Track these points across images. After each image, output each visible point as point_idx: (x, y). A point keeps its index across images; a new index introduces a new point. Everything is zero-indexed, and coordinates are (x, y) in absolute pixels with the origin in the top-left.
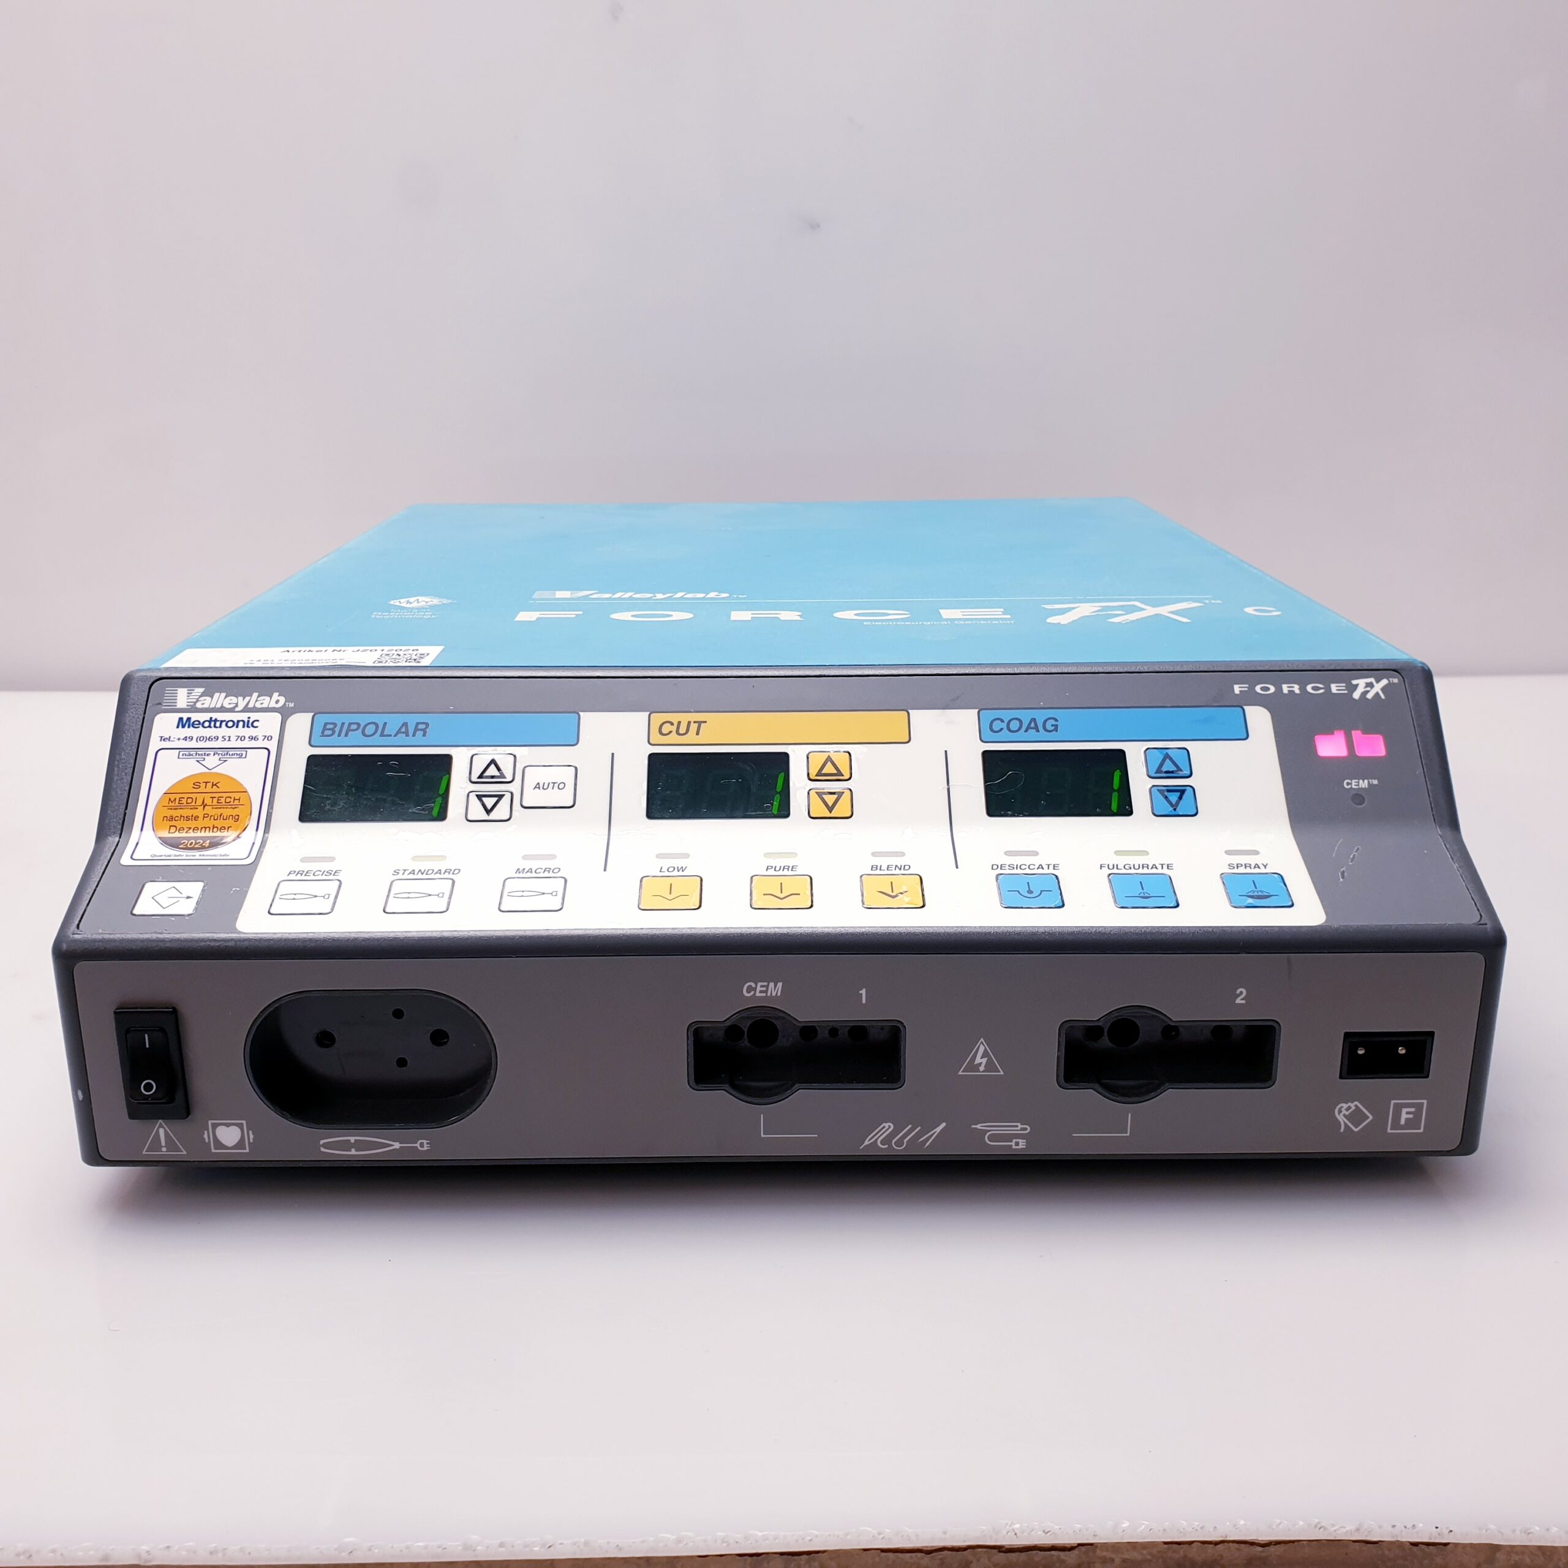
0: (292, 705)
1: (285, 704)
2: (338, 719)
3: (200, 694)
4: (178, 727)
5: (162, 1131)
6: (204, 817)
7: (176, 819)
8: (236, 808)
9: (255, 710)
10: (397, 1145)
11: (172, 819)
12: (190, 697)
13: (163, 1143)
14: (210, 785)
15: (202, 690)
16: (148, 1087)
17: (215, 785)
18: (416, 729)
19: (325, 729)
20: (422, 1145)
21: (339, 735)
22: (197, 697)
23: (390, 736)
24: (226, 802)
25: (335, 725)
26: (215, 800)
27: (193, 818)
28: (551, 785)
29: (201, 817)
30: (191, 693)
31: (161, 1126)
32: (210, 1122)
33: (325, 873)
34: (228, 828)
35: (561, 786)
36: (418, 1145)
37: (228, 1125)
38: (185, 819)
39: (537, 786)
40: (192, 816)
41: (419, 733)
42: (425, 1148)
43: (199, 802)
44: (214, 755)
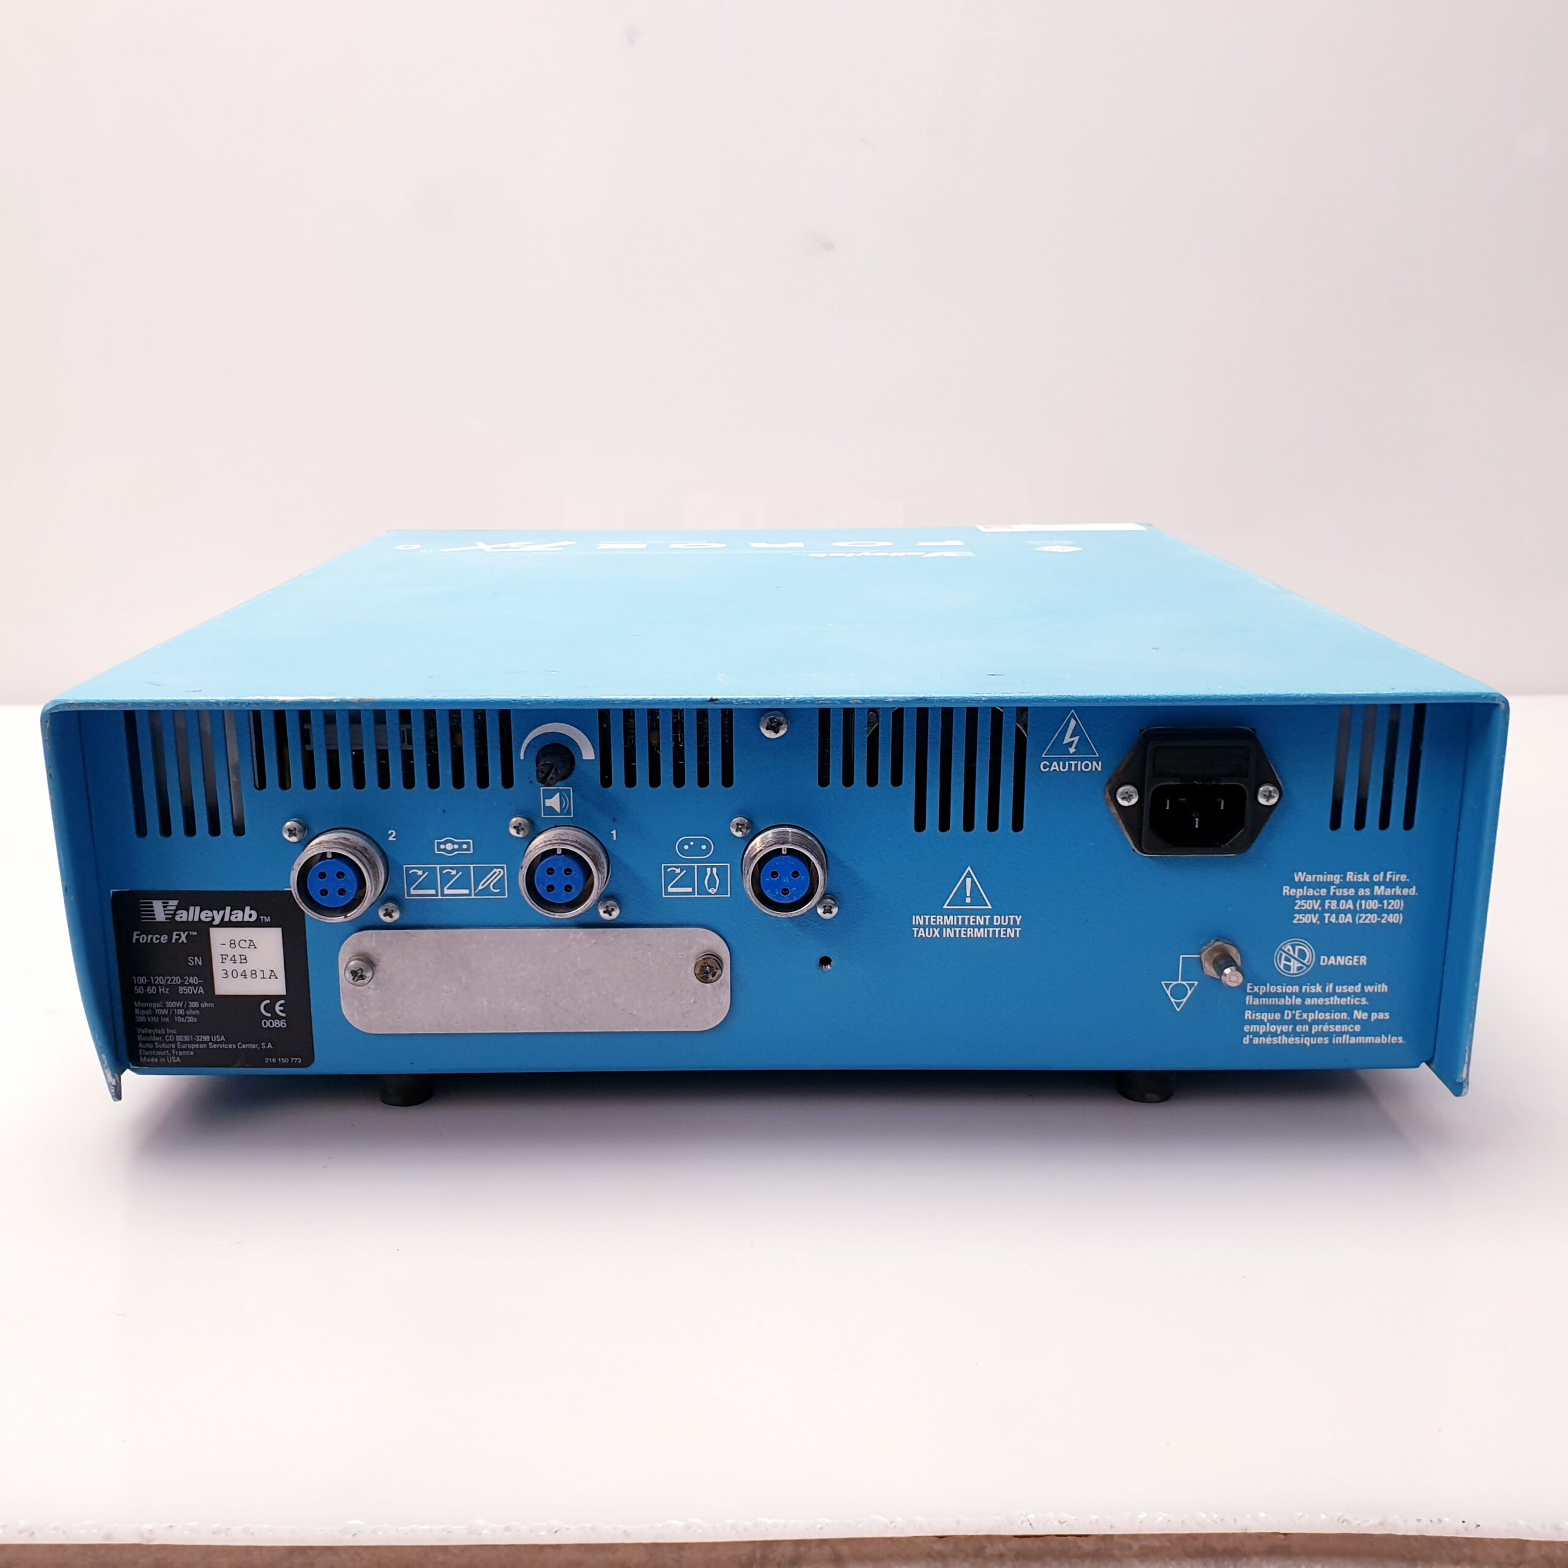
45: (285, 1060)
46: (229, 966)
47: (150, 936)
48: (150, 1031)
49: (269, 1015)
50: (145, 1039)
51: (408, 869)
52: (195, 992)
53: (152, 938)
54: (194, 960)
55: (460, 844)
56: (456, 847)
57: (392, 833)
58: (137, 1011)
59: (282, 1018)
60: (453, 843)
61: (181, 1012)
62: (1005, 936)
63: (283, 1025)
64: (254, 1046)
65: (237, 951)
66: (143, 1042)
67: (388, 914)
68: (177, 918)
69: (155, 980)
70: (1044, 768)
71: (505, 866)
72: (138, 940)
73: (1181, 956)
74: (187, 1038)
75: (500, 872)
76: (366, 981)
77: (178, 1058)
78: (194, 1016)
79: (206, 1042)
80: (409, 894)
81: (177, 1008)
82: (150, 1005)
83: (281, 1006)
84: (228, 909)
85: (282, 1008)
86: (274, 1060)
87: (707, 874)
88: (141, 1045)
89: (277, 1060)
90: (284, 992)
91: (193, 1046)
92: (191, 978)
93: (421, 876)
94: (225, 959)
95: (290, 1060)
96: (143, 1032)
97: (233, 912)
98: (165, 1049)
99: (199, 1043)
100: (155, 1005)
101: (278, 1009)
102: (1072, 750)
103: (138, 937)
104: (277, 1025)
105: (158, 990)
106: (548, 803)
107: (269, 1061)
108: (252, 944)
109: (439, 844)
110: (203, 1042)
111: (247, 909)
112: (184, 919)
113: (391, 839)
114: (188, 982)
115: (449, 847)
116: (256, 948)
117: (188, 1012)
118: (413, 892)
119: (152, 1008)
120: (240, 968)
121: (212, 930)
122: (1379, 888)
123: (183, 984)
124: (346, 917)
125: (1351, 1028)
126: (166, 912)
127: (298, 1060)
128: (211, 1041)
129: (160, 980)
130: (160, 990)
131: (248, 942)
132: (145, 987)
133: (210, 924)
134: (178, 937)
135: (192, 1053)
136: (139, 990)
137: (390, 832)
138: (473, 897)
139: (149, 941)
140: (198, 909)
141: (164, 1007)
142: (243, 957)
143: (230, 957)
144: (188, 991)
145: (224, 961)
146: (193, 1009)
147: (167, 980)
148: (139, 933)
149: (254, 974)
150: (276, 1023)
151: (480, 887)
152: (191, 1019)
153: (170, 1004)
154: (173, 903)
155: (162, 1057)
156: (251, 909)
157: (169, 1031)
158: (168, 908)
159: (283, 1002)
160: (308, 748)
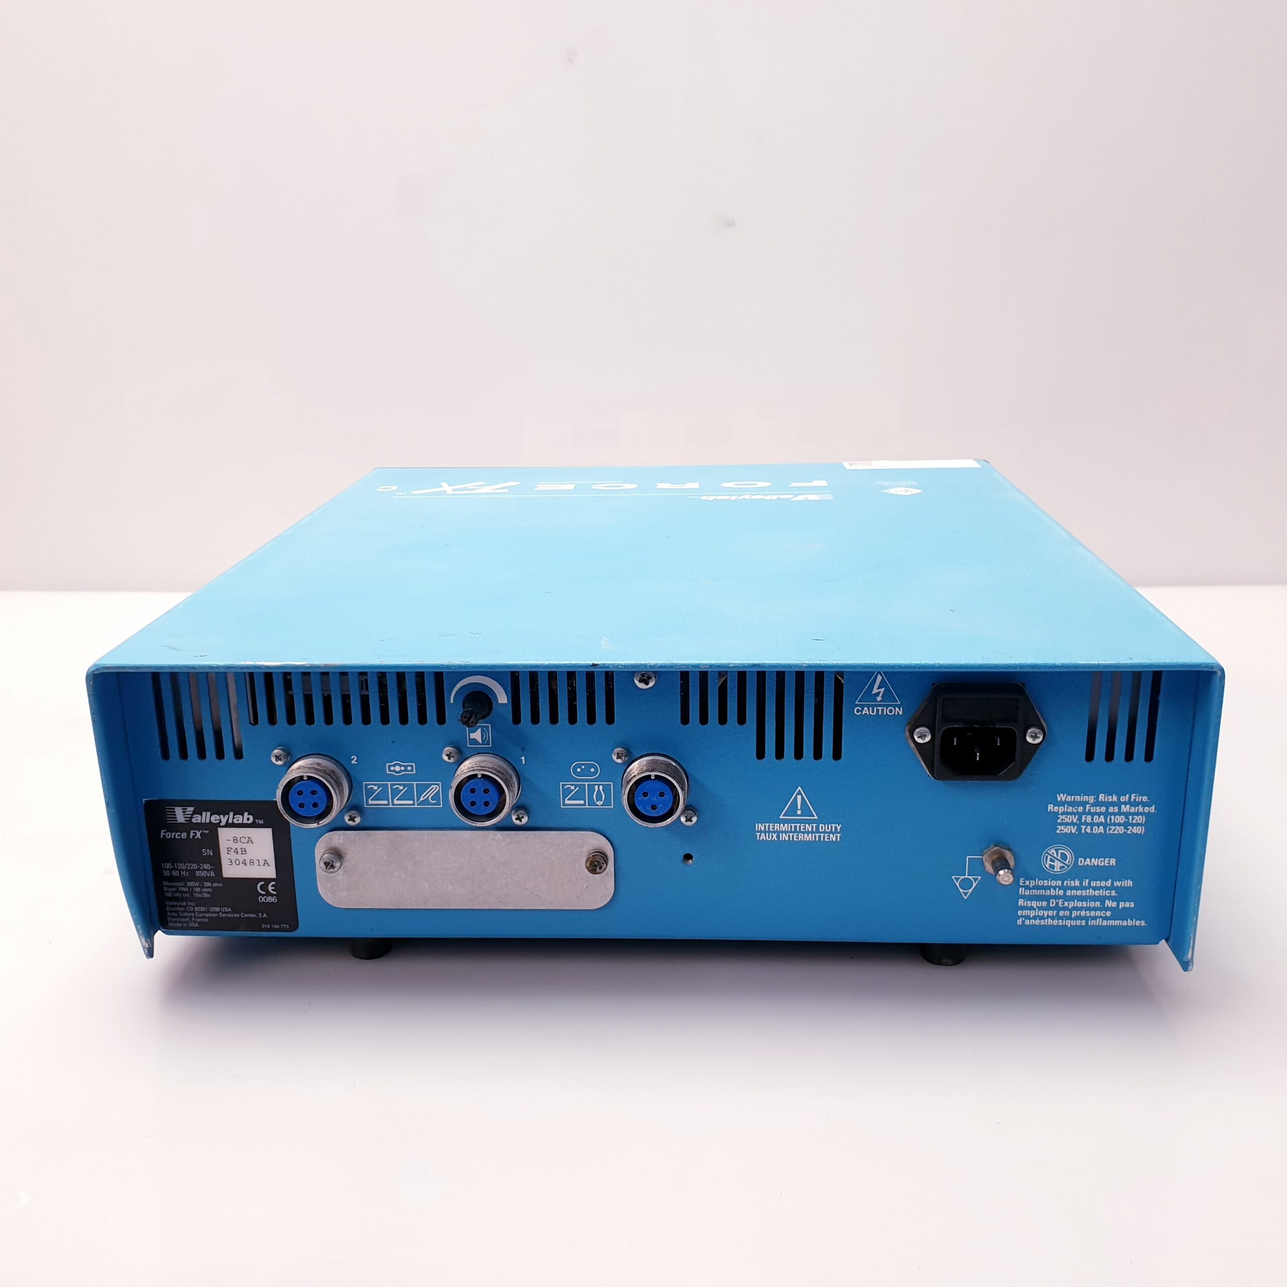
45: (277, 927)
46: (233, 856)
47: (173, 834)
48: (175, 904)
49: (264, 893)
50: (172, 909)
51: (367, 785)
52: (208, 875)
53: (175, 835)
54: (206, 852)
55: (406, 767)
56: (403, 768)
57: (354, 758)
58: (165, 889)
59: (274, 895)
60: (401, 766)
61: (198, 890)
62: (828, 840)
63: (275, 900)
64: (253, 916)
65: (239, 846)
66: (171, 912)
67: (352, 819)
68: (194, 820)
69: (178, 866)
70: (858, 712)
71: (440, 783)
72: (164, 836)
73: (968, 857)
74: (203, 909)
75: (436, 788)
76: (336, 869)
77: (196, 924)
78: (208, 893)
79: (218, 913)
80: (368, 804)
81: (195, 887)
82: (175, 884)
83: (272, 886)
84: (231, 814)
85: (273, 888)
86: (268, 926)
87: (595, 790)
88: (168, 914)
89: (271, 926)
90: (274, 876)
91: (208, 915)
92: (205, 865)
93: (376, 790)
94: (230, 851)
95: (280, 926)
96: (170, 904)
97: (236, 816)
98: (186, 917)
99: (213, 912)
100: (178, 884)
101: (270, 888)
102: (879, 699)
103: (164, 834)
104: (270, 900)
105: (180, 873)
106: (473, 736)
107: (265, 927)
108: (250, 840)
109: (390, 766)
110: (215, 912)
111: (246, 814)
112: (199, 821)
113: (353, 762)
114: (203, 867)
115: (397, 768)
116: (253, 843)
117: (203, 890)
118: (370, 802)
119: (176, 887)
120: (241, 857)
121: (220, 830)
122: (1125, 807)
123: (198, 869)
124: (318, 824)
125: (1104, 914)
126: (186, 816)
127: (286, 927)
128: (221, 911)
129: (181, 866)
130: (182, 873)
131: (247, 839)
132: (171, 870)
133: (218, 825)
134: (194, 834)
135: (207, 920)
136: (167, 873)
137: (352, 757)
138: (416, 806)
139: (173, 837)
140: (209, 813)
141: (185, 886)
142: (243, 850)
143: (234, 849)
144: (202, 875)
145: (229, 852)
146: (208, 887)
147: (187, 866)
148: (165, 831)
149: (252, 862)
150: (269, 899)
151: (422, 799)
152: (206, 895)
153: (190, 884)
154: (190, 809)
155: (185, 922)
156: (249, 814)
157: (189, 904)
158: (187, 813)
159: (273, 883)
160: (290, 693)
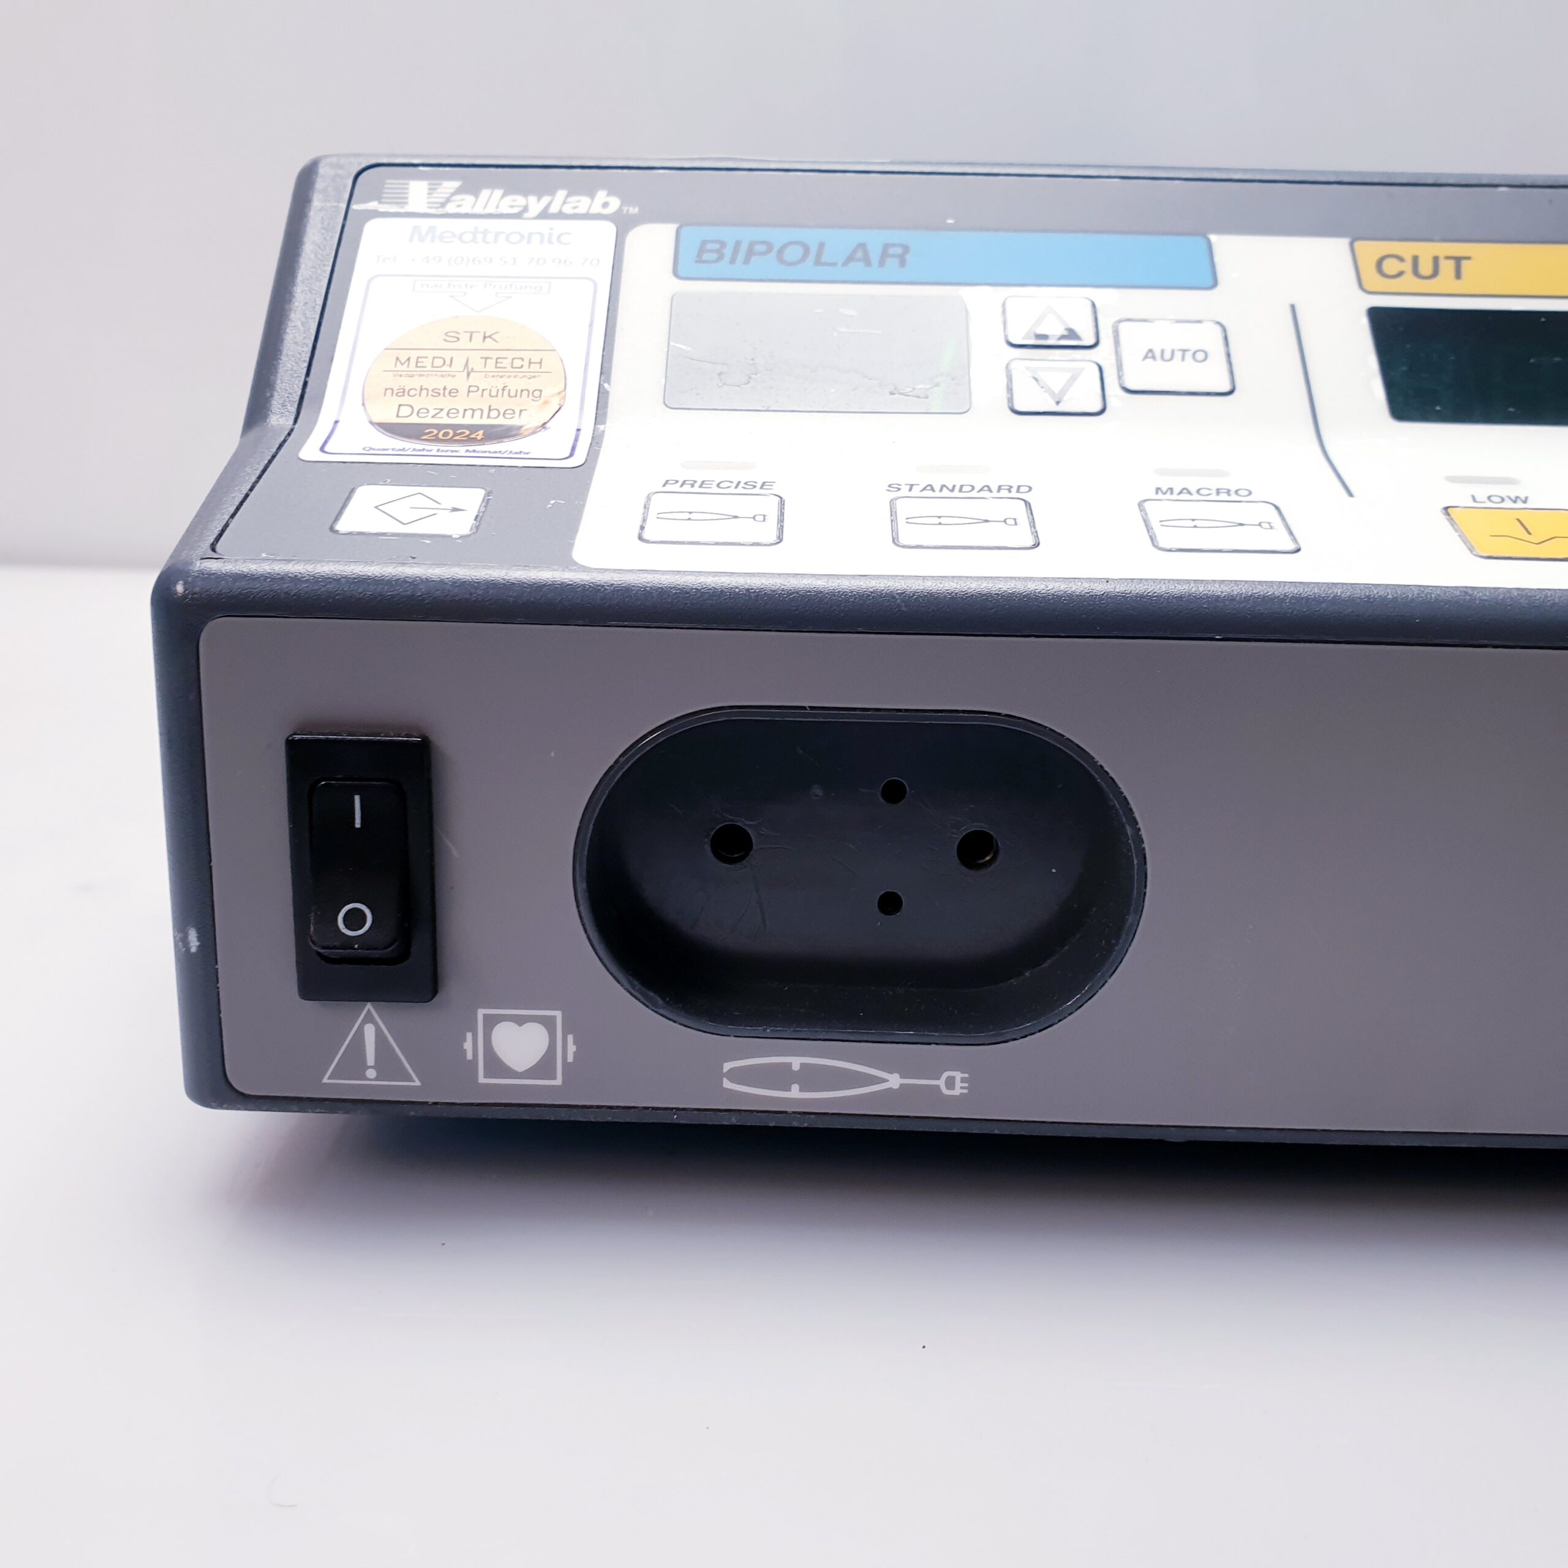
0: (634, 210)
1: (620, 210)
2: (729, 235)
3: (452, 191)
4: (411, 239)
5: (369, 1031)
6: (469, 391)
7: (412, 393)
8: (534, 377)
9: (561, 216)
10: (894, 1081)
11: (403, 392)
12: (433, 195)
13: (371, 1059)
14: (477, 337)
15: (456, 184)
16: (352, 920)
17: (490, 337)
18: (884, 255)
19: (702, 251)
20: (950, 1083)
21: (733, 261)
22: (448, 195)
23: (834, 264)
24: (512, 367)
25: (723, 244)
26: (491, 363)
27: (447, 392)
28: (1178, 355)
29: (463, 390)
30: (436, 189)
31: (369, 1019)
32: (481, 1013)
33: (742, 485)
34: (521, 411)
35: (1201, 356)
36: (941, 1083)
37: (520, 1021)
38: (430, 393)
39: (1150, 354)
40: (445, 389)
41: (892, 263)
42: (957, 1091)
43: (459, 364)
44: (485, 286)
